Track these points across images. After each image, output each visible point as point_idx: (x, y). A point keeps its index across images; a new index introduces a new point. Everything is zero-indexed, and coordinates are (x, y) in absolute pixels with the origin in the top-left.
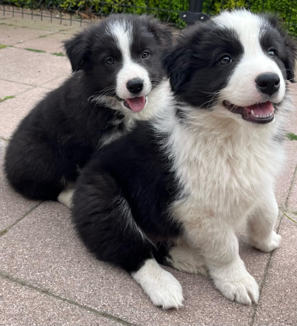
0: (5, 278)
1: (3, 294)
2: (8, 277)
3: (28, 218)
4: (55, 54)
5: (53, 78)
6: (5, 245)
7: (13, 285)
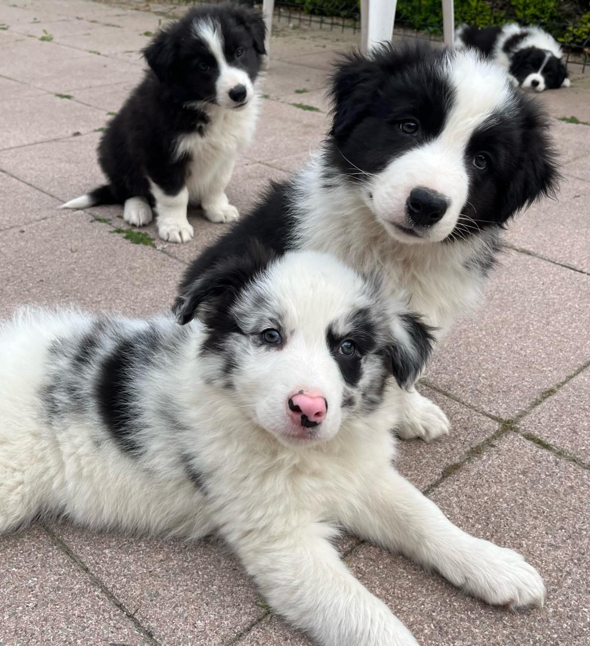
0: (570, 461)
1: (573, 484)
2: (574, 461)
3: (585, 376)
4: (564, 119)
5: (570, 159)
6: (558, 410)
7: (586, 473)
